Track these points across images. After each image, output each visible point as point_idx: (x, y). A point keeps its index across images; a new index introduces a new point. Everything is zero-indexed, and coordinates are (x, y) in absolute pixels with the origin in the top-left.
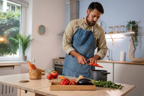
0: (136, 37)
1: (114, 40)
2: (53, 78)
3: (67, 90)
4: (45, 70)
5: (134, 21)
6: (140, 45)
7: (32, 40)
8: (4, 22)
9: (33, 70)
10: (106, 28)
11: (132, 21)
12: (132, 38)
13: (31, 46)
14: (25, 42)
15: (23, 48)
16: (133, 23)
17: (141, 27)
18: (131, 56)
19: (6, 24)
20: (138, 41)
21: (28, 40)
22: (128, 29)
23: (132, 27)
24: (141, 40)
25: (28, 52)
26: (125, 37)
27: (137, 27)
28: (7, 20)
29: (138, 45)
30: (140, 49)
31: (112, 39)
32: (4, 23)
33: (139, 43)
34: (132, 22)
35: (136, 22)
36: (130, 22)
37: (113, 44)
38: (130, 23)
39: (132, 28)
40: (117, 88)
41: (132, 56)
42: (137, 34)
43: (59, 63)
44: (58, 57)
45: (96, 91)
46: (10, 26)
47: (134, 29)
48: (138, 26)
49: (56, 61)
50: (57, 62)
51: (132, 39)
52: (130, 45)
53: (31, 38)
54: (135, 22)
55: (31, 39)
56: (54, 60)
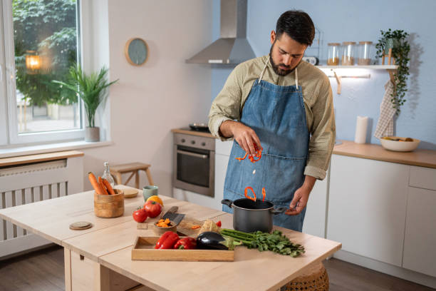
0: (400, 78)
1: (342, 80)
2: (148, 218)
3: (168, 260)
4: (149, 166)
5: (399, 32)
6: (413, 101)
7: (111, 84)
8: (36, 11)
9: (102, 196)
10: (322, 43)
11: (392, 31)
12: (391, 81)
13: (109, 100)
14: (93, 92)
15: (87, 106)
16: (398, 35)
17: (421, 47)
18: (384, 130)
19: (41, 17)
20: (406, 90)
21: (100, 85)
22: (381, 54)
23: (393, 49)
24: (416, 87)
25: (103, 117)
26: (374, 75)
27: (407, 48)
28: (42, 7)
29: (404, 101)
30: (412, 111)
31: (335, 79)
32: (37, 15)
33: (412, 93)
34: (395, 32)
35: (406, 34)
36: (388, 33)
37: (339, 94)
38: (388, 36)
39: (392, 52)
40: (288, 254)
41: (387, 131)
42: (405, 71)
43: (188, 144)
44: (186, 125)
45: (234, 263)
46: (54, 27)
47: (397, 55)
48: (409, 47)
49: (181, 137)
50: (183, 141)
51: (393, 81)
52: (384, 100)
53: (108, 78)
54: (403, 33)
55: (108, 82)
56: (175, 133)
